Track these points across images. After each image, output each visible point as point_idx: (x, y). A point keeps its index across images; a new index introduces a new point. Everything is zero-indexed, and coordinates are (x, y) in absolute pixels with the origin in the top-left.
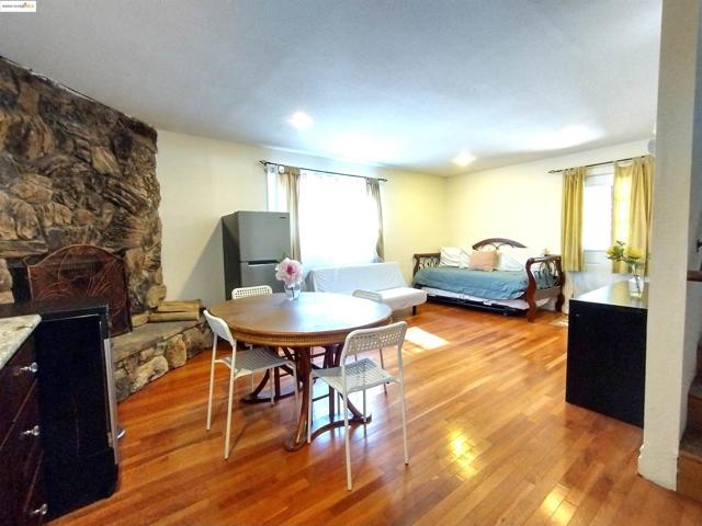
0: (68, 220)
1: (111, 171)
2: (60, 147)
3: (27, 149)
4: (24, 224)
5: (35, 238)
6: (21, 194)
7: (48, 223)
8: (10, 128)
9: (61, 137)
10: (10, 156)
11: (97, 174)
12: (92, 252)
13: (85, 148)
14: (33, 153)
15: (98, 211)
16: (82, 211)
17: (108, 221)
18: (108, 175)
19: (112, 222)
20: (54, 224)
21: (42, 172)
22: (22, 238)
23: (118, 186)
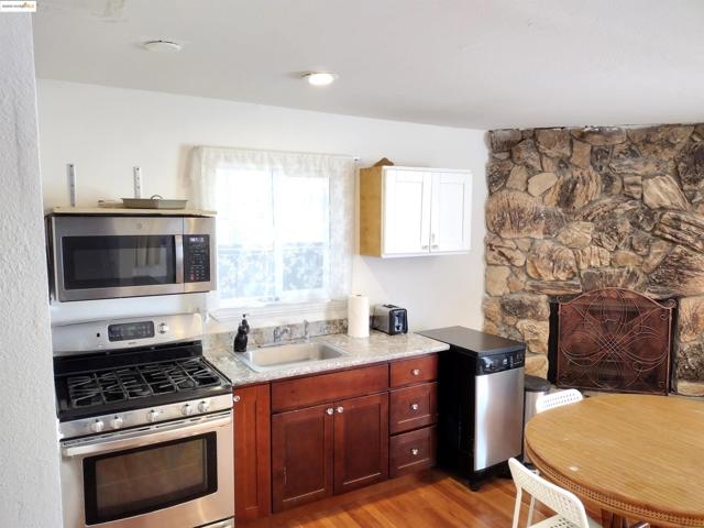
0: (606, 263)
1: (667, 203)
2: (607, 191)
3: (573, 201)
4: (559, 268)
5: (568, 279)
6: (563, 241)
7: (584, 266)
8: (561, 187)
9: (608, 180)
11: (649, 212)
13: (635, 184)
14: (578, 203)
15: (645, 251)
16: (624, 252)
17: (657, 261)
18: (663, 209)
19: (664, 263)
20: (590, 266)
21: (585, 219)
22: (558, 280)
23: (677, 219)
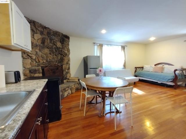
0: (52, 58)
1: (60, 47)
2: (51, 42)
3: (45, 43)
4: (44, 59)
5: (46, 62)
6: (44, 53)
7: (48, 59)
8: (42, 39)
9: (51, 40)
10: (42, 45)
11: (57, 48)
12: (56, 65)
13: (55, 42)
14: (46, 44)
15: (57, 56)
16: (55, 56)
17: (59, 58)
18: (60, 48)
19: (60, 59)
20: (49, 59)
21: (47, 48)
22: (44, 62)
23: (61, 50)
